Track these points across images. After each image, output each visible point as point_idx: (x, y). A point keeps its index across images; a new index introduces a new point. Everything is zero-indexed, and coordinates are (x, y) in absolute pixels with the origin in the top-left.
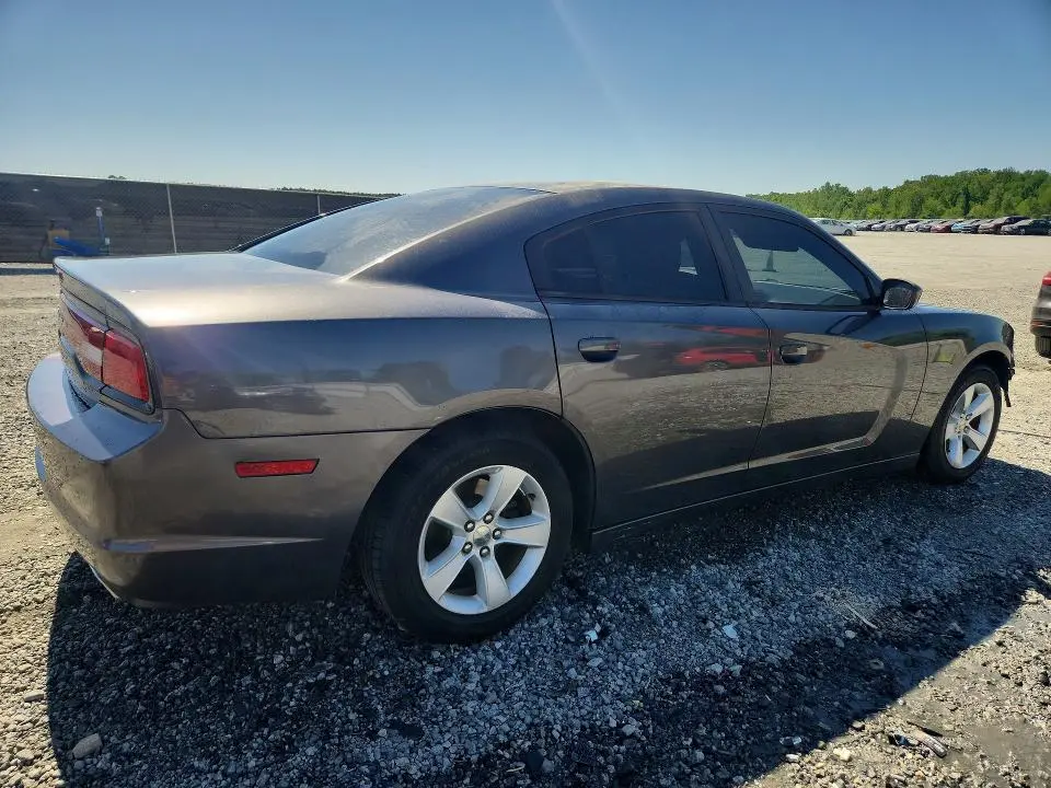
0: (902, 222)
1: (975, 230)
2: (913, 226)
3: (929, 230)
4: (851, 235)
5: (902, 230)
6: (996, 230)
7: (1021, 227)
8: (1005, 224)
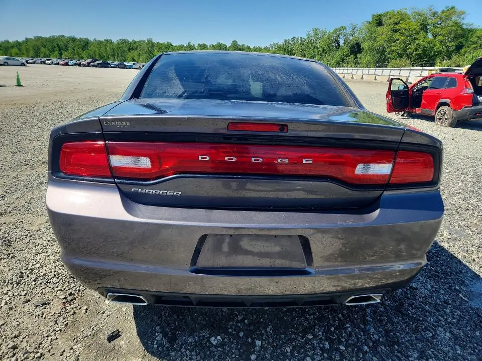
0: (43, 59)
1: (80, 65)
2: (49, 62)
3: (58, 64)
4: (25, 65)
5: (45, 64)
6: (88, 65)
7: (98, 64)
8: (91, 62)
